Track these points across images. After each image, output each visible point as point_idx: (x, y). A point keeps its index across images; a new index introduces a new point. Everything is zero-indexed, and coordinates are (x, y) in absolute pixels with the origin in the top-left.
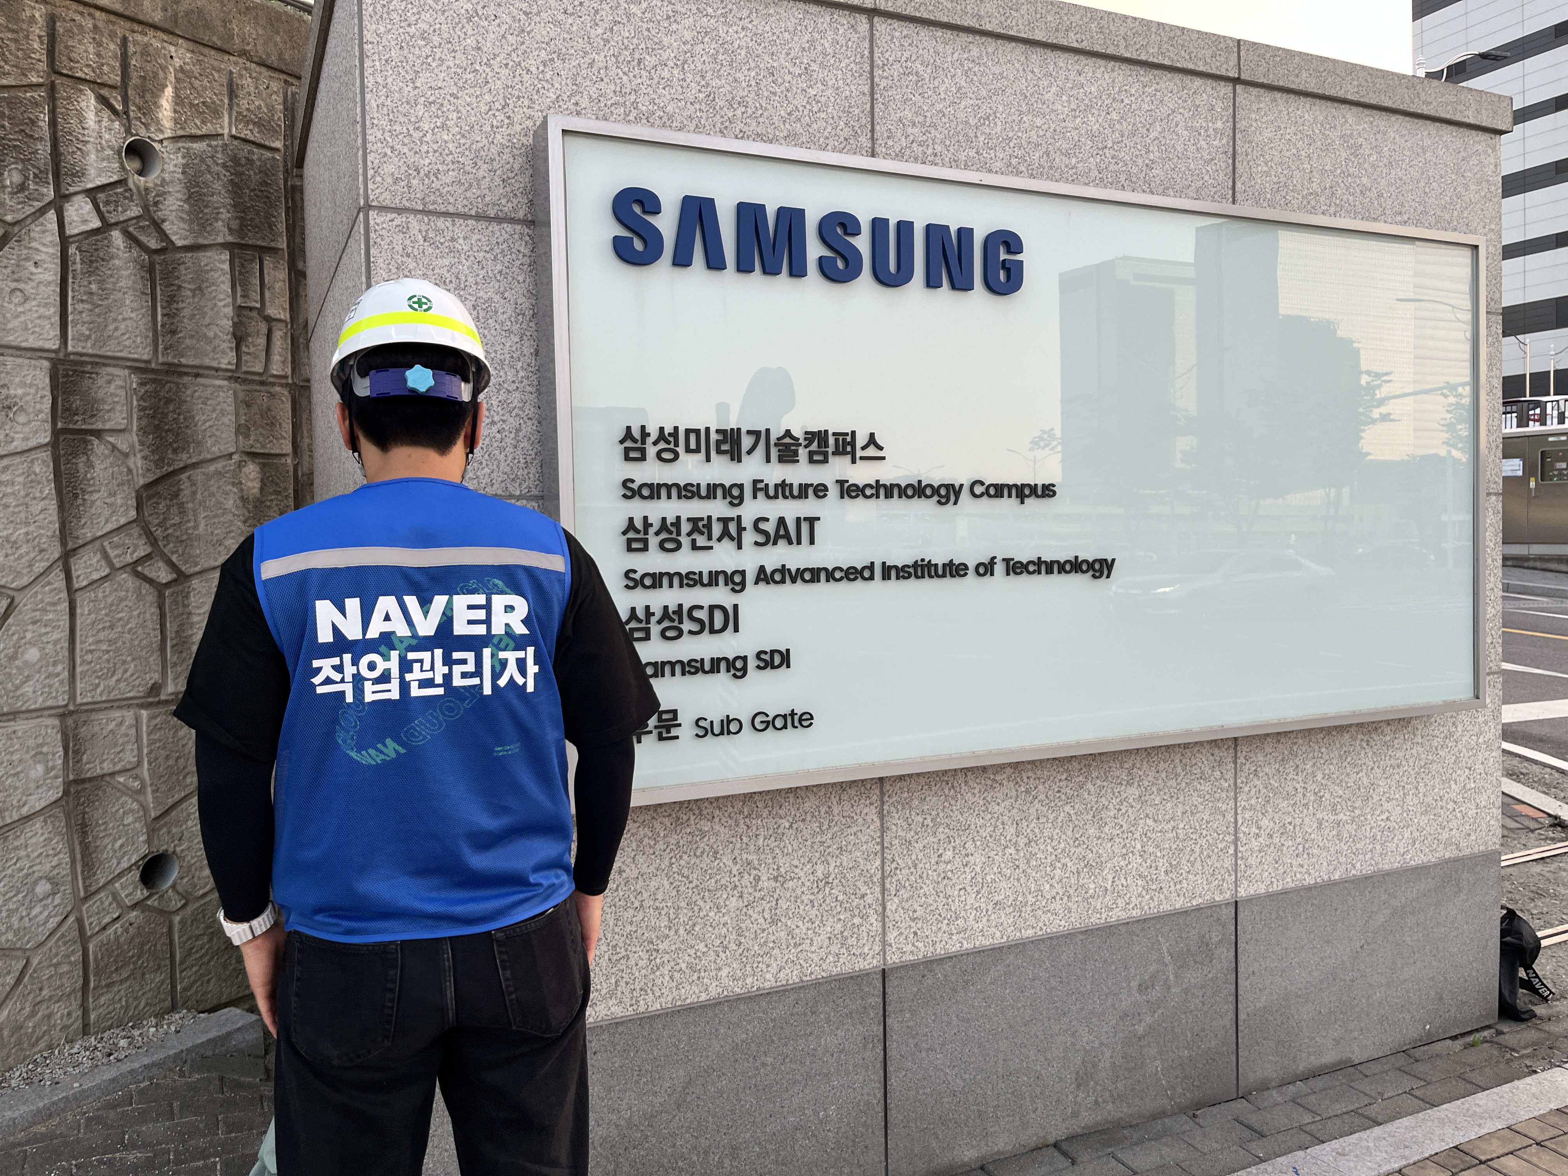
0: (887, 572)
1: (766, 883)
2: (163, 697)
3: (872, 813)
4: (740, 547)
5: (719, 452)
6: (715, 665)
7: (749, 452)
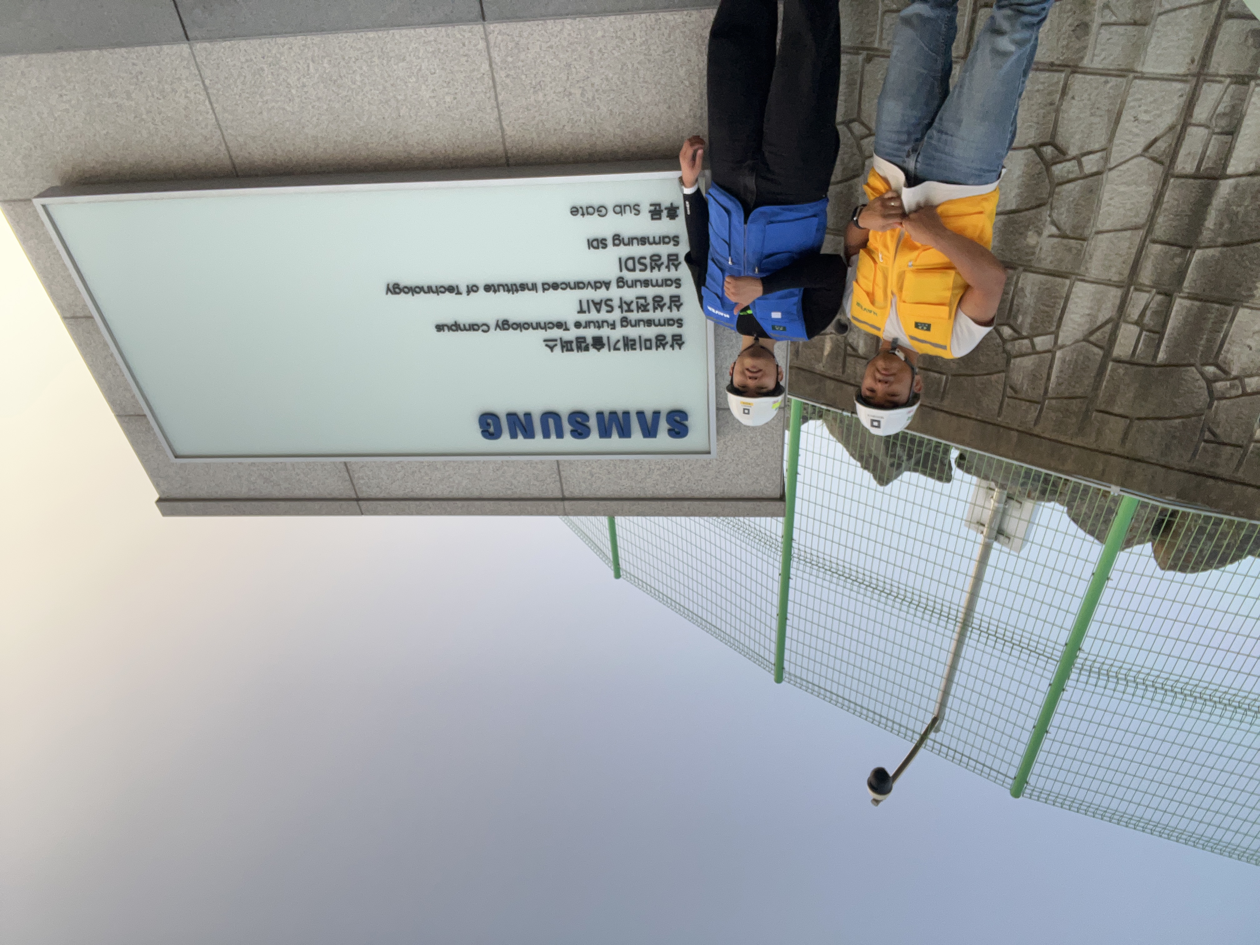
0: (534, 287)
1: (577, 92)
2: (865, 52)
3: (509, 131)
4: (621, 299)
5: (634, 340)
6: (630, 241)
7: (618, 341)
